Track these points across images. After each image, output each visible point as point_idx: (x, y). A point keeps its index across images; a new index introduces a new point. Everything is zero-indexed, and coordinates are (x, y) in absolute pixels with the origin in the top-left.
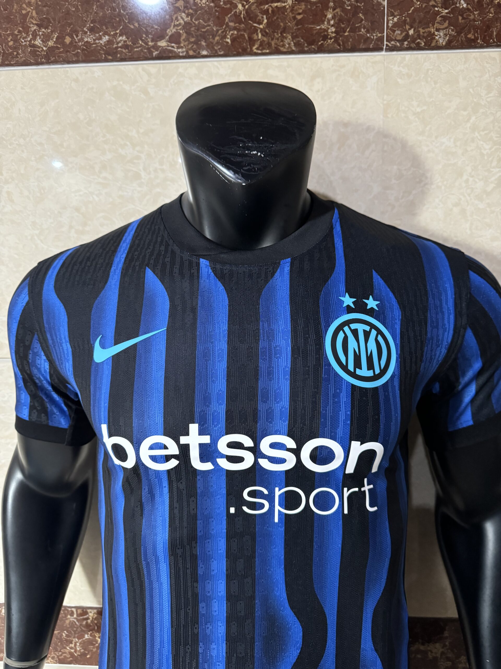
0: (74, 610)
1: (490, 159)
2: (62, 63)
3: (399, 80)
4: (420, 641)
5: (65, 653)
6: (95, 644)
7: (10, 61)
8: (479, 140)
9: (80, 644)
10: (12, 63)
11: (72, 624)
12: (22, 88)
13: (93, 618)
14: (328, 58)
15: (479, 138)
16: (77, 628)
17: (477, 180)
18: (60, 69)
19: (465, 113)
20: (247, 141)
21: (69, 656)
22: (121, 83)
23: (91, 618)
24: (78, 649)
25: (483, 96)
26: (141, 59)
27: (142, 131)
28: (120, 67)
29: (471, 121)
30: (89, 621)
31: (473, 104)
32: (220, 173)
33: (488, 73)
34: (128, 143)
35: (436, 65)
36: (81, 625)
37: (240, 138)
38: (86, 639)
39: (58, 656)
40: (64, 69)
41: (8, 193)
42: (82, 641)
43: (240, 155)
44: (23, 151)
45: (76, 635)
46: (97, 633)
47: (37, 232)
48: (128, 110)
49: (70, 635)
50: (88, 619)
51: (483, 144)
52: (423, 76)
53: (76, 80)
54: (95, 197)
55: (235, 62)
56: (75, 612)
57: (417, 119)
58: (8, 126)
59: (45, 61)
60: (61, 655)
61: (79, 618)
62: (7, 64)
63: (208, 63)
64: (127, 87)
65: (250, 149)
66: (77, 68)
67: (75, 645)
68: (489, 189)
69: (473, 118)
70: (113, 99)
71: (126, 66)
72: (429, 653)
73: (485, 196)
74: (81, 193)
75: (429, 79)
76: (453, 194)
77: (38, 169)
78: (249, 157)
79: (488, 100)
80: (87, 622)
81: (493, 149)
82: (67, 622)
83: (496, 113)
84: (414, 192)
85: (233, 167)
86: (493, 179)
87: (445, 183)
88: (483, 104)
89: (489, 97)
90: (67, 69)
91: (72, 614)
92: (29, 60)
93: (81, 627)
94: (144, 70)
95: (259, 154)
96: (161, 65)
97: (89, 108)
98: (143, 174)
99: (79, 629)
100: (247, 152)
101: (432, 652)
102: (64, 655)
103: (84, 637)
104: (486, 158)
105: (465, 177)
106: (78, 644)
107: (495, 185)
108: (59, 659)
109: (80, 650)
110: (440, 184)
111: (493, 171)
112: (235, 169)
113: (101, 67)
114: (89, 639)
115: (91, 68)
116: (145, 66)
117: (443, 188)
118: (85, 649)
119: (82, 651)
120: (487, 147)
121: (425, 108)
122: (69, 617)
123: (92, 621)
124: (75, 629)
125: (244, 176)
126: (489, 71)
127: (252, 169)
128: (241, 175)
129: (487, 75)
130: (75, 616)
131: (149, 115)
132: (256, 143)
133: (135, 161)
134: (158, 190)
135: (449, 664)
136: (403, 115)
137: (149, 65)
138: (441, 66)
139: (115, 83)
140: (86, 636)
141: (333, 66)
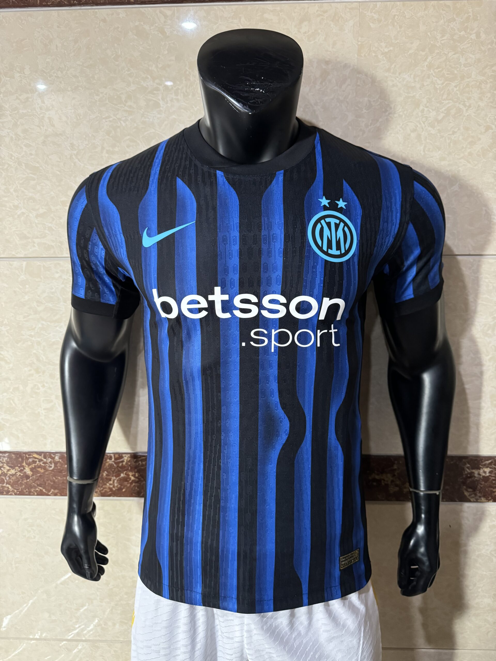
0: (112, 455)
1: (442, 93)
2: (92, 5)
3: (371, 24)
4: (376, 472)
5: (105, 488)
6: (129, 481)
7: (47, 3)
8: (434, 76)
9: (117, 481)
10: (49, 4)
11: (111, 466)
12: (58, 27)
13: (127, 461)
14: (314, 4)
15: (434, 74)
16: (115, 469)
17: (431, 111)
18: (90, 10)
19: (423, 53)
20: (252, 80)
21: (108, 490)
22: (142, 23)
23: (125, 461)
24: (116, 485)
25: (438, 39)
26: (158, 2)
27: (160, 66)
28: (141, 9)
29: (428, 60)
30: (124, 463)
31: (430, 46)
32: (233, 105)
33: (443, 19)
34: (149, 76)
35: (401, 11)
36: (118, 466)
37: (247, 78)
38: (122, 477)
39: (100, 491)
40: (94, 10)
41: (50, 119)
42: (119, 479)
43: (247, 92)
44: (61, 83)
45: (114, 474)
46: (131, 472)
47: (75, 152)
48: (148, 47)
49: (109, 474)
50: (123, 461)
51: (436, 80)
52: (390, 21)
53: (104, 21)
54: (122, 122)
55: (237, 6)
56: (113, 457)
57: (384, 58)
58: (48, 60)
59: (77, 3)
60: (102, 490)
61: (116, 461)
62: (44, 5)
63: (215, 7)
64: (147, 27)
65: (254, 87)
66: (104, 10)
67: (114, 482)
68: (440, 118)
69: (430, 58)
70: (136, 37)
71: (146, 9)
72: (382, 481)
73: (436, 124)
74: (111, 119)
75: (396, 24)
76: (411, 122)
77: (74, 98)
78: (254, 93)
79: (443, 42)
80: (122, 465)
81: (444, 84)
82: (107, 464)
83: (448, 54)
84: (380, 120)
85: (242, 100)
86: (444, 109)
87: (405, 112)
88: (438, 45)
89: (443, 40)
90: (96, 10)
91: (111, 458)
92: (63, 2)
93: (118, 468)
94: (161, 12)
95: (261, 91)
96: (176, 8)
97: (116, 45)
98: (161, 103)
99: (116, 470)
100: (252, 89)
101: (384, 480)
102: (105, 490)
103: (120, 476)
104: (438, 92)
105: (421, 107)
106: (116, 481)
107: (445, 115)
108: (101, 493)
109: (117, 486)
110: (401, 113)
111: (443, 103)
112: (244, 102)
113: (125, 9)
114: (124, 477)
115: (116, 9)
116: (162, 9)
117: (404, 116)
118: (121, 485)
119: (119, 486)
120: (440, 82)
121: (391, 48)
122: (108, 460)
123: (126, 463)
124: (113, 470)
125: (250, 107)
126: (444, 17)
127: (256, 102)
128: (249, 106)
129: (442, 21)
130: (113, 460)
131: (166, 52)
132: (258, 82)
133: (155, 92)
134: (174, 116)
135: (397, 489)
136: (374, 54)
137: (165, 8)
138: (405, 12)
139: (137, 23)
140: (122, 475)
141: (317, 11)
